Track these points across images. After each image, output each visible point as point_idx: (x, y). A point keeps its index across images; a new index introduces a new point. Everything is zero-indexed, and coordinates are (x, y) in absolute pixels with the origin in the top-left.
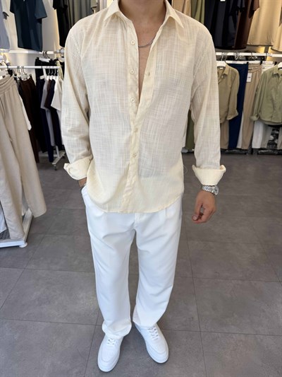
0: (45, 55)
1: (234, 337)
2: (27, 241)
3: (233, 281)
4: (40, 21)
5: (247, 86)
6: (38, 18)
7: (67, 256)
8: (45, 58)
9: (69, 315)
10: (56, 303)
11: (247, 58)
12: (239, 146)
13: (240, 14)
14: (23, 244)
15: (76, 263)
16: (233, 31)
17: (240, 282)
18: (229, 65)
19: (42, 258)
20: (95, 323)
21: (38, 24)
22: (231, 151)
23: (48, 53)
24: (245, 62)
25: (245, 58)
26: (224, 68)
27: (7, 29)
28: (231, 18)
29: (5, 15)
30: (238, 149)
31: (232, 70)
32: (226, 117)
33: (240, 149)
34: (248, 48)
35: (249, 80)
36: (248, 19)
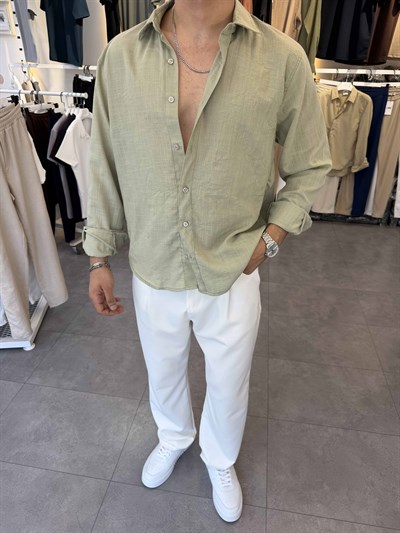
0: (87, 72)
1: (319, 523)
2: (35, 341)
3: (330, 430)
4: (80, 22)
5: (385, 121)
6: (77, 17)
7: (88, 368)
8: (87, 75)
9: (74, 461)
10: (60, 440)
11: (387, 78)
12: (369, 212)
13: (378, 9)
14: (28, 346)
15: (98, 380)
16: (367, 35)
17: (341, 432)
18: (358, 88)
19: (51, 369)
20: (109, 478)
21: (78, 26)
22: (357, 219)
23: (90, 68)
24: (384, 85)
25: (383, 78)
26: (350, 92)
27: (34, 34)
28: (364, 16)
29: (32, 14)
30: (367, 216)
31: (362, 97)
32: (350, 168)
33: (370, 217)
34: (388, 63)
35: (388, 112)
36: (392, 18)
